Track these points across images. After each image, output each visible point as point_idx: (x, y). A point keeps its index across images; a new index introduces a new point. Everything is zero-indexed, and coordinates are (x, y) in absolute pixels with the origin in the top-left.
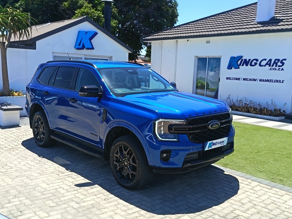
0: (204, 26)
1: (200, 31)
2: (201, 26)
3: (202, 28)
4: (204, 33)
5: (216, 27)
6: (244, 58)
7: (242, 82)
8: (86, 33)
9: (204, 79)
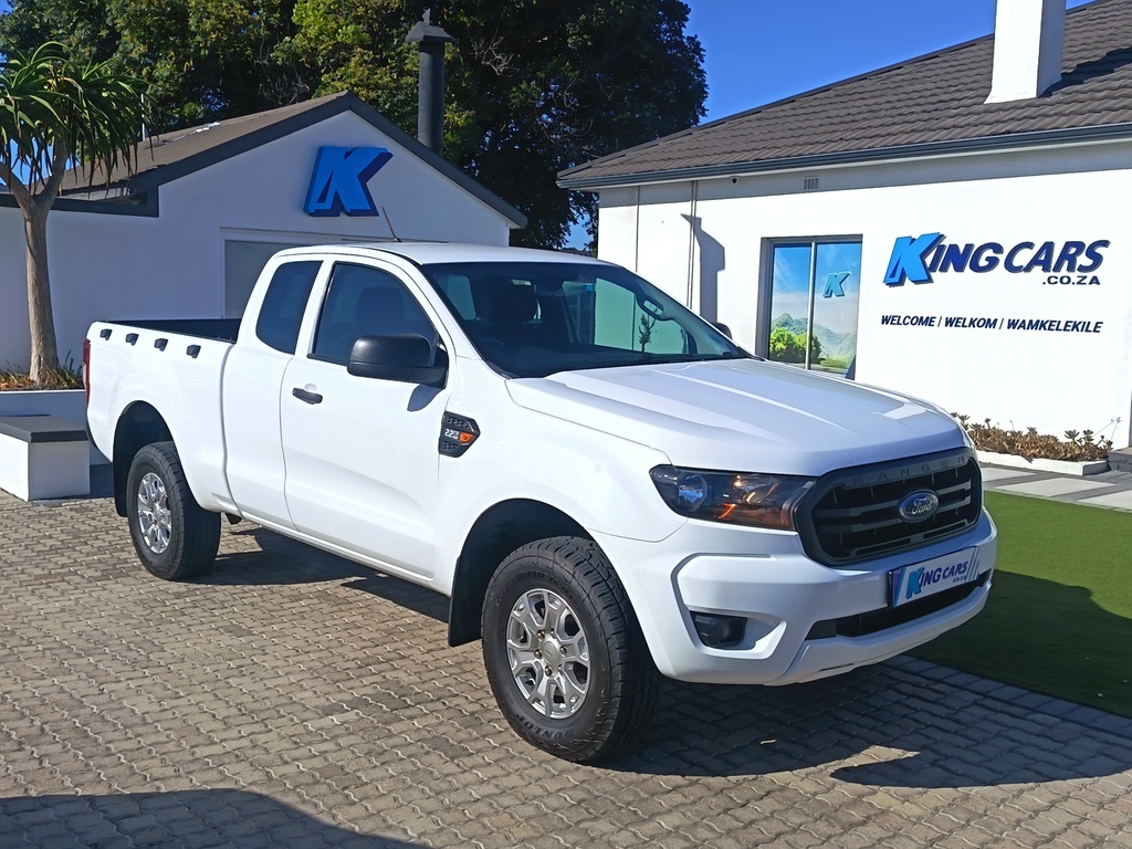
0: (796, 125)
1: (782, 142)
2: (787, 126)
3: (789, 133)
4: (794, 151)
7: (940, 330)
8: (348, 154)
9: (799, 322)
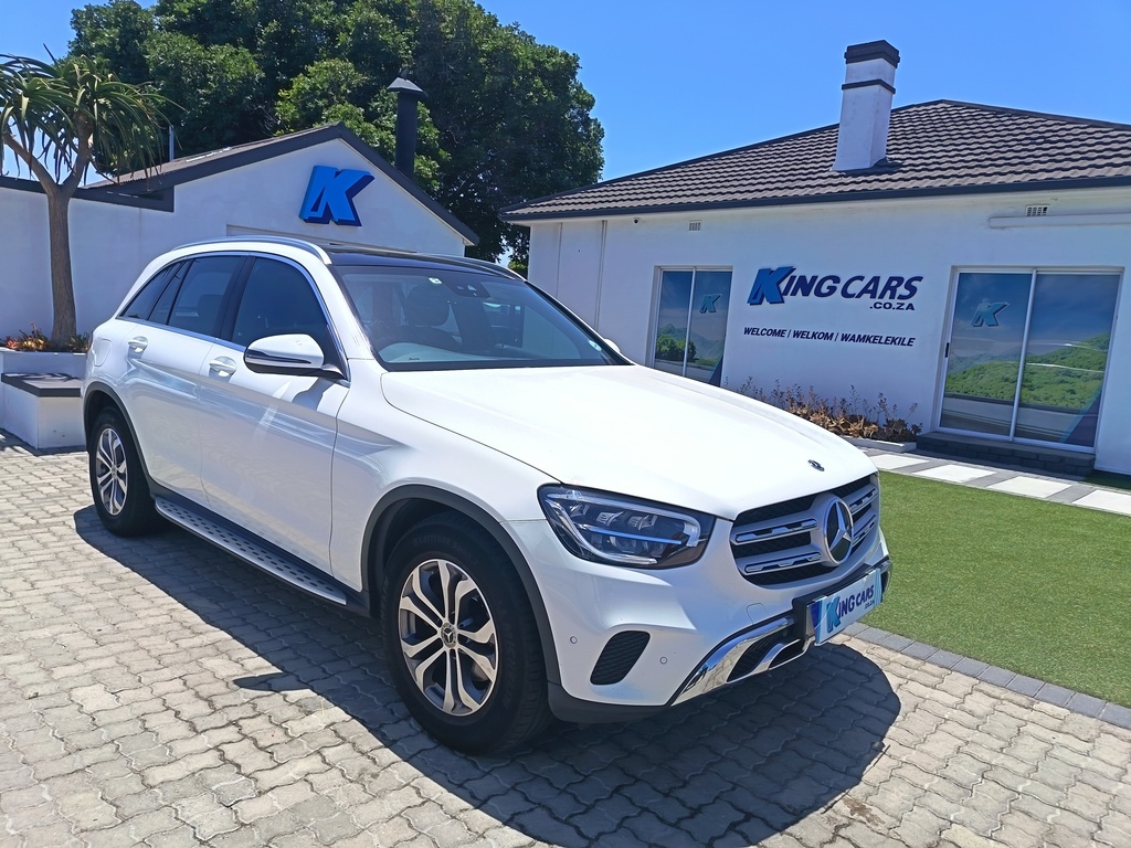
0: (682, 183)
1: (672, 194)
2: (675, 183)
3: (678, 188)
4: (685, 200)
5: (719, 185)
6: (797, 273)
7: (789, 340)
8: (338, 173)
9: (679, 331)
